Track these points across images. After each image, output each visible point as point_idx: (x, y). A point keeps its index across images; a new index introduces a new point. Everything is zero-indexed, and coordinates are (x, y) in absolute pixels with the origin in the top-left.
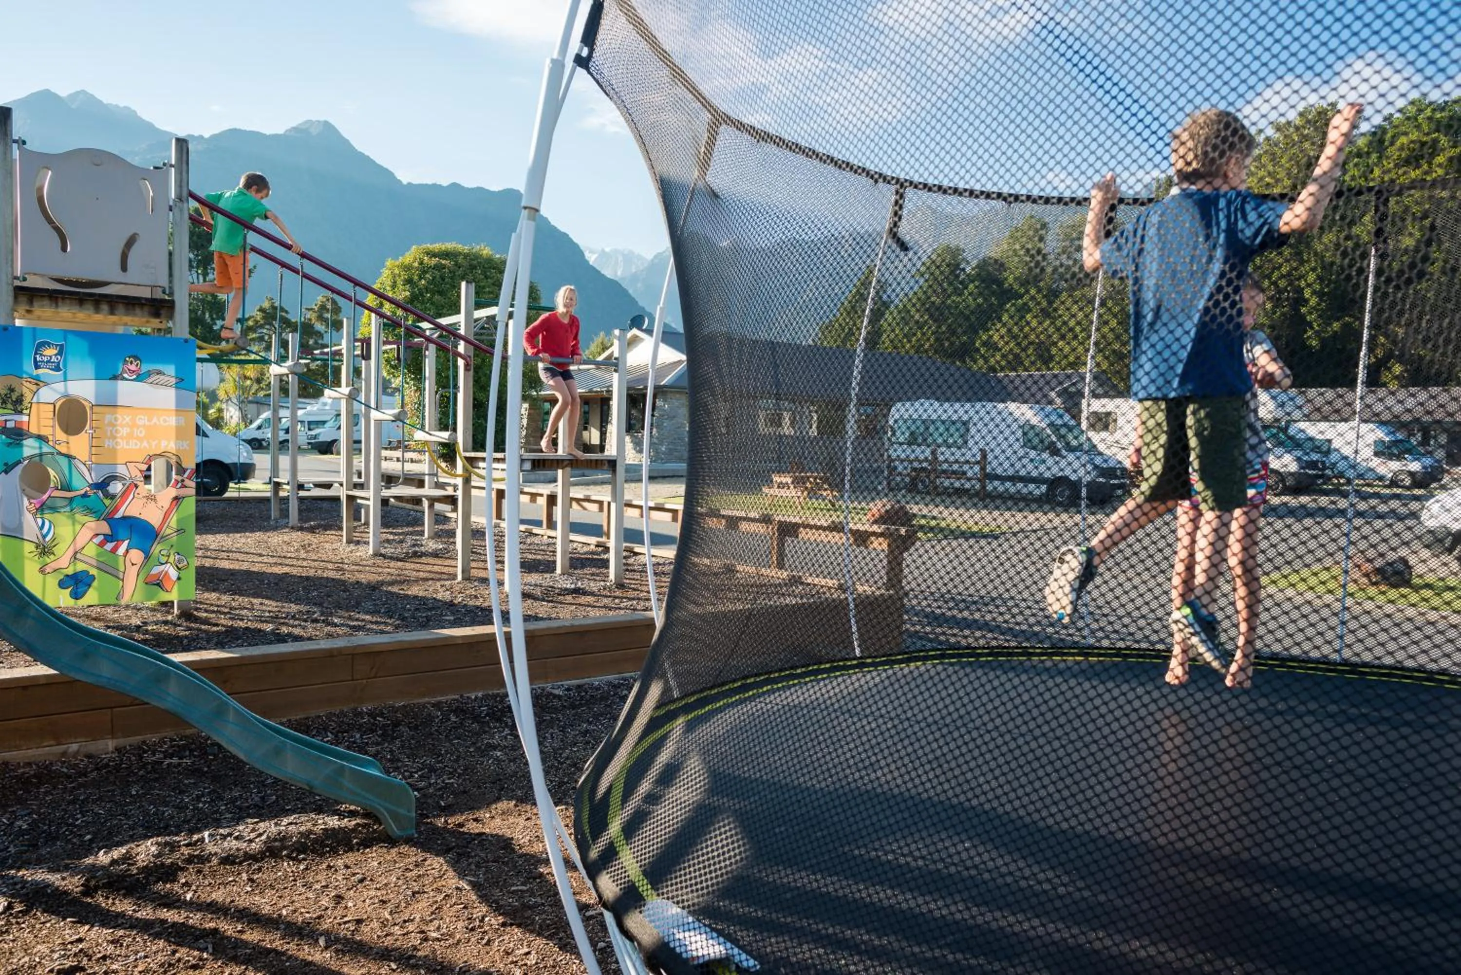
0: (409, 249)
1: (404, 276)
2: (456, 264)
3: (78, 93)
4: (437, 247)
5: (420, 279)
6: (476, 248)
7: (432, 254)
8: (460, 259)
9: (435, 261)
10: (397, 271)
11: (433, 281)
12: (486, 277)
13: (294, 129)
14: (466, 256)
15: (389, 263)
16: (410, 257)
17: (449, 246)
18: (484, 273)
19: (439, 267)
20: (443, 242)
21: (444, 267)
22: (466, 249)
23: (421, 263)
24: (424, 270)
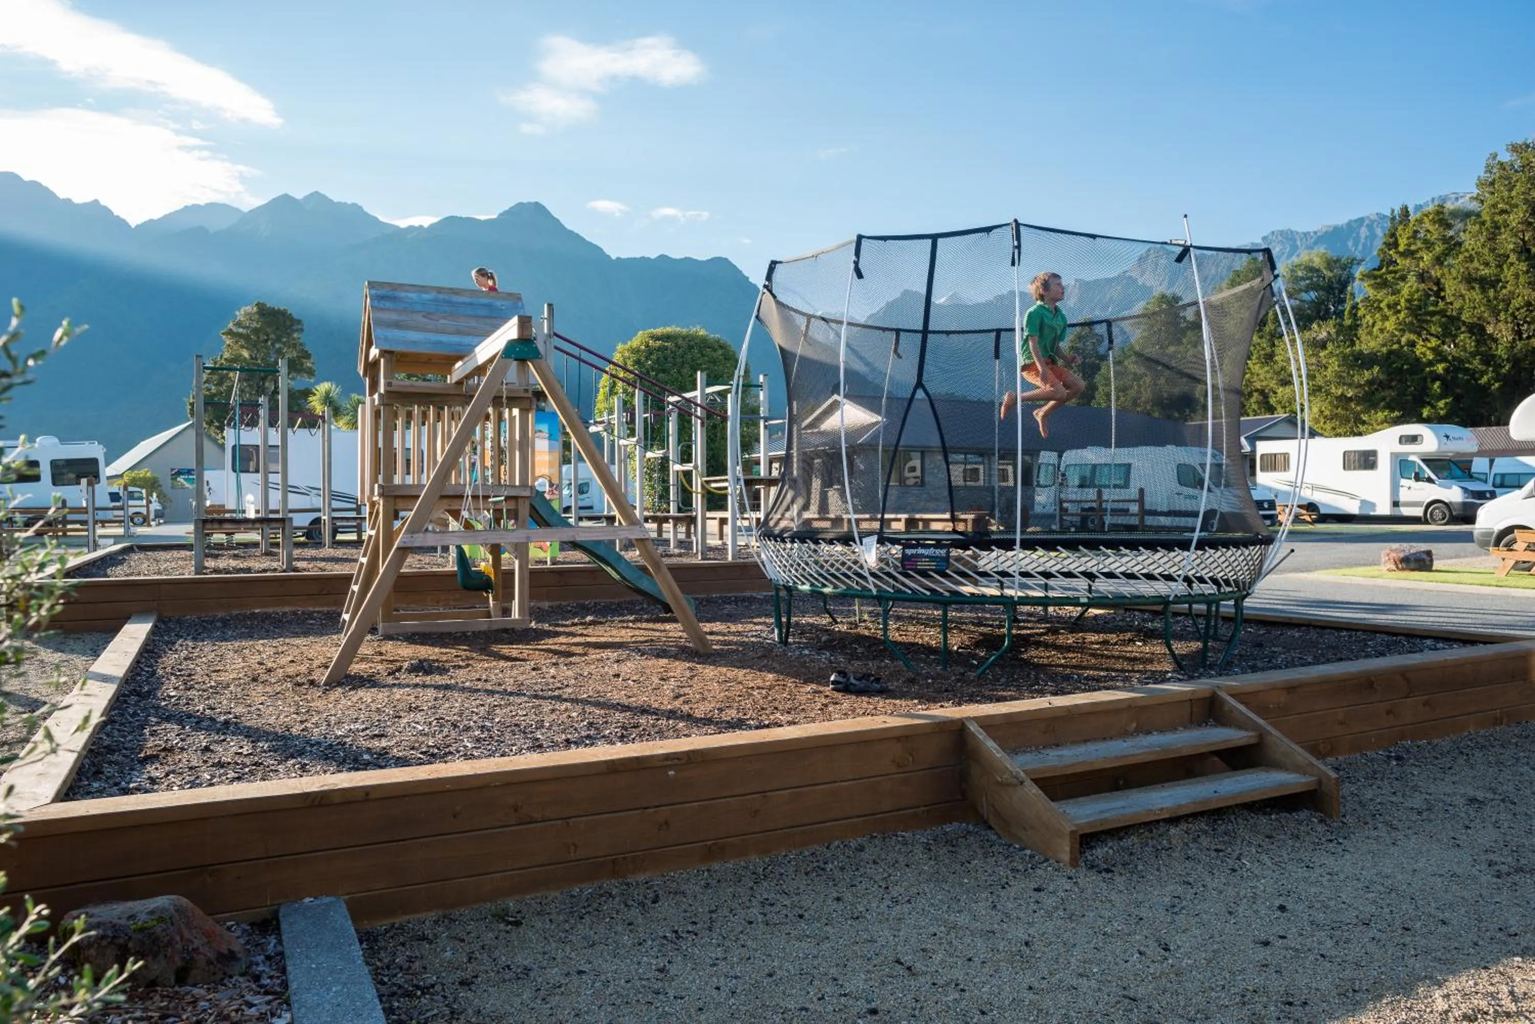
0: (635, 335)
1: (634, 357)
2: (676, 345)
3: (312, 195)
4: (659, 331)
5: (647, 358)
6: (693, 330)
7: (656, 338)
8: (680, 342)
9: (659, 343)
10: (627, 354)
11: (657, 361)
12: (703, 355)
13: (505, 213)
14: (684, 338)
15: (620, 347)
16: (635, 342)
17: (669, 329)
18: (701, 352)
19: (660, 349)
20: (666, 325)
21: (666, 348)
22: (684, 331)
23: (647, 346)
24: (650, 351)
